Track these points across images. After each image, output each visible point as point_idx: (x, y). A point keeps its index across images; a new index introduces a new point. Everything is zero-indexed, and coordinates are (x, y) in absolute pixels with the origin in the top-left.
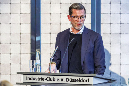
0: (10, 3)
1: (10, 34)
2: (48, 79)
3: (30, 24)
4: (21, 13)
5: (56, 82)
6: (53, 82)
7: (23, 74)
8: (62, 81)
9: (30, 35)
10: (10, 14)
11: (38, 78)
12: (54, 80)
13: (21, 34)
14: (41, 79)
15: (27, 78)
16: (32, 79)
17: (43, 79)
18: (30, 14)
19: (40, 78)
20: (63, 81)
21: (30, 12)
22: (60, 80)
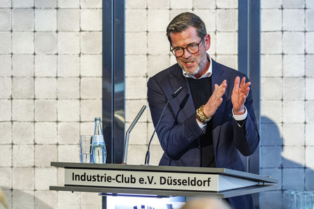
0: (57, 9)
1: (57, 77)
2: (120, 179)
3: (101, 56)
4: (81, 31)
5: (137, 185)
6: (130, 185)
7: (66, 168)
8: (150, 183)
9: (101, 79)
10: (57, 32)
11: (98, 176)
12: (132, 180)
13: (80, 77)
14: (103, 179)
15: (75, 177)
16: (84, 177)
17: (109, 179)
18: (101, 33)
19: (102, 177)
20: (153, 183)
21: (101, 28)
22: (146, 180)
